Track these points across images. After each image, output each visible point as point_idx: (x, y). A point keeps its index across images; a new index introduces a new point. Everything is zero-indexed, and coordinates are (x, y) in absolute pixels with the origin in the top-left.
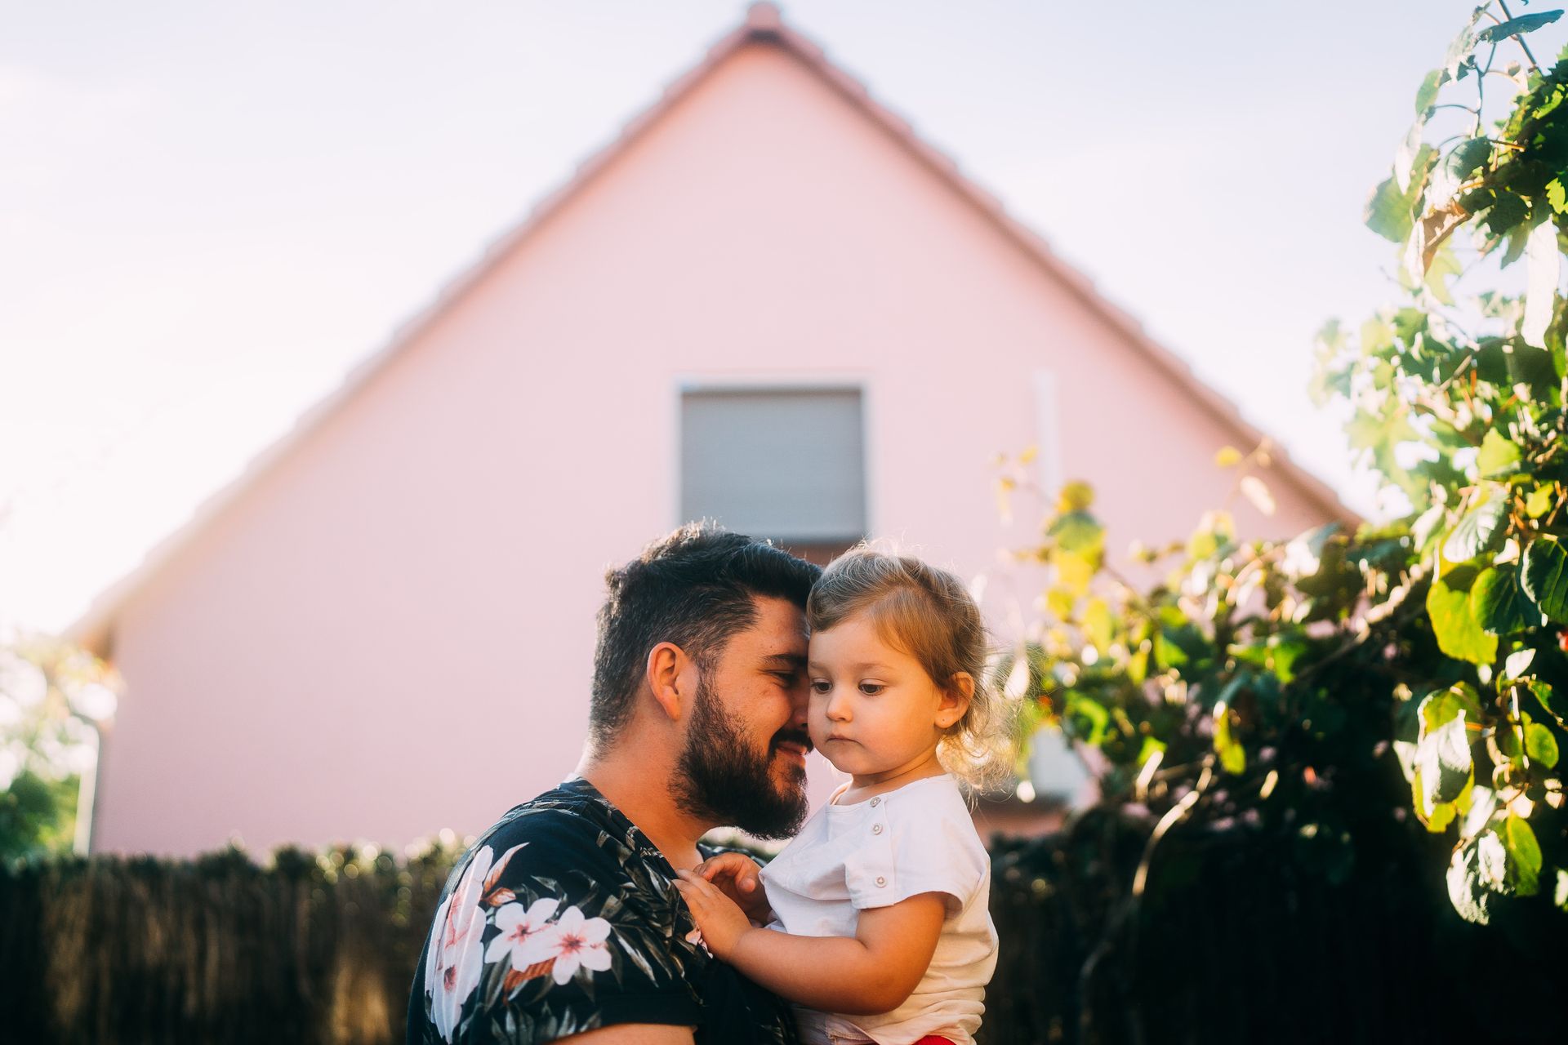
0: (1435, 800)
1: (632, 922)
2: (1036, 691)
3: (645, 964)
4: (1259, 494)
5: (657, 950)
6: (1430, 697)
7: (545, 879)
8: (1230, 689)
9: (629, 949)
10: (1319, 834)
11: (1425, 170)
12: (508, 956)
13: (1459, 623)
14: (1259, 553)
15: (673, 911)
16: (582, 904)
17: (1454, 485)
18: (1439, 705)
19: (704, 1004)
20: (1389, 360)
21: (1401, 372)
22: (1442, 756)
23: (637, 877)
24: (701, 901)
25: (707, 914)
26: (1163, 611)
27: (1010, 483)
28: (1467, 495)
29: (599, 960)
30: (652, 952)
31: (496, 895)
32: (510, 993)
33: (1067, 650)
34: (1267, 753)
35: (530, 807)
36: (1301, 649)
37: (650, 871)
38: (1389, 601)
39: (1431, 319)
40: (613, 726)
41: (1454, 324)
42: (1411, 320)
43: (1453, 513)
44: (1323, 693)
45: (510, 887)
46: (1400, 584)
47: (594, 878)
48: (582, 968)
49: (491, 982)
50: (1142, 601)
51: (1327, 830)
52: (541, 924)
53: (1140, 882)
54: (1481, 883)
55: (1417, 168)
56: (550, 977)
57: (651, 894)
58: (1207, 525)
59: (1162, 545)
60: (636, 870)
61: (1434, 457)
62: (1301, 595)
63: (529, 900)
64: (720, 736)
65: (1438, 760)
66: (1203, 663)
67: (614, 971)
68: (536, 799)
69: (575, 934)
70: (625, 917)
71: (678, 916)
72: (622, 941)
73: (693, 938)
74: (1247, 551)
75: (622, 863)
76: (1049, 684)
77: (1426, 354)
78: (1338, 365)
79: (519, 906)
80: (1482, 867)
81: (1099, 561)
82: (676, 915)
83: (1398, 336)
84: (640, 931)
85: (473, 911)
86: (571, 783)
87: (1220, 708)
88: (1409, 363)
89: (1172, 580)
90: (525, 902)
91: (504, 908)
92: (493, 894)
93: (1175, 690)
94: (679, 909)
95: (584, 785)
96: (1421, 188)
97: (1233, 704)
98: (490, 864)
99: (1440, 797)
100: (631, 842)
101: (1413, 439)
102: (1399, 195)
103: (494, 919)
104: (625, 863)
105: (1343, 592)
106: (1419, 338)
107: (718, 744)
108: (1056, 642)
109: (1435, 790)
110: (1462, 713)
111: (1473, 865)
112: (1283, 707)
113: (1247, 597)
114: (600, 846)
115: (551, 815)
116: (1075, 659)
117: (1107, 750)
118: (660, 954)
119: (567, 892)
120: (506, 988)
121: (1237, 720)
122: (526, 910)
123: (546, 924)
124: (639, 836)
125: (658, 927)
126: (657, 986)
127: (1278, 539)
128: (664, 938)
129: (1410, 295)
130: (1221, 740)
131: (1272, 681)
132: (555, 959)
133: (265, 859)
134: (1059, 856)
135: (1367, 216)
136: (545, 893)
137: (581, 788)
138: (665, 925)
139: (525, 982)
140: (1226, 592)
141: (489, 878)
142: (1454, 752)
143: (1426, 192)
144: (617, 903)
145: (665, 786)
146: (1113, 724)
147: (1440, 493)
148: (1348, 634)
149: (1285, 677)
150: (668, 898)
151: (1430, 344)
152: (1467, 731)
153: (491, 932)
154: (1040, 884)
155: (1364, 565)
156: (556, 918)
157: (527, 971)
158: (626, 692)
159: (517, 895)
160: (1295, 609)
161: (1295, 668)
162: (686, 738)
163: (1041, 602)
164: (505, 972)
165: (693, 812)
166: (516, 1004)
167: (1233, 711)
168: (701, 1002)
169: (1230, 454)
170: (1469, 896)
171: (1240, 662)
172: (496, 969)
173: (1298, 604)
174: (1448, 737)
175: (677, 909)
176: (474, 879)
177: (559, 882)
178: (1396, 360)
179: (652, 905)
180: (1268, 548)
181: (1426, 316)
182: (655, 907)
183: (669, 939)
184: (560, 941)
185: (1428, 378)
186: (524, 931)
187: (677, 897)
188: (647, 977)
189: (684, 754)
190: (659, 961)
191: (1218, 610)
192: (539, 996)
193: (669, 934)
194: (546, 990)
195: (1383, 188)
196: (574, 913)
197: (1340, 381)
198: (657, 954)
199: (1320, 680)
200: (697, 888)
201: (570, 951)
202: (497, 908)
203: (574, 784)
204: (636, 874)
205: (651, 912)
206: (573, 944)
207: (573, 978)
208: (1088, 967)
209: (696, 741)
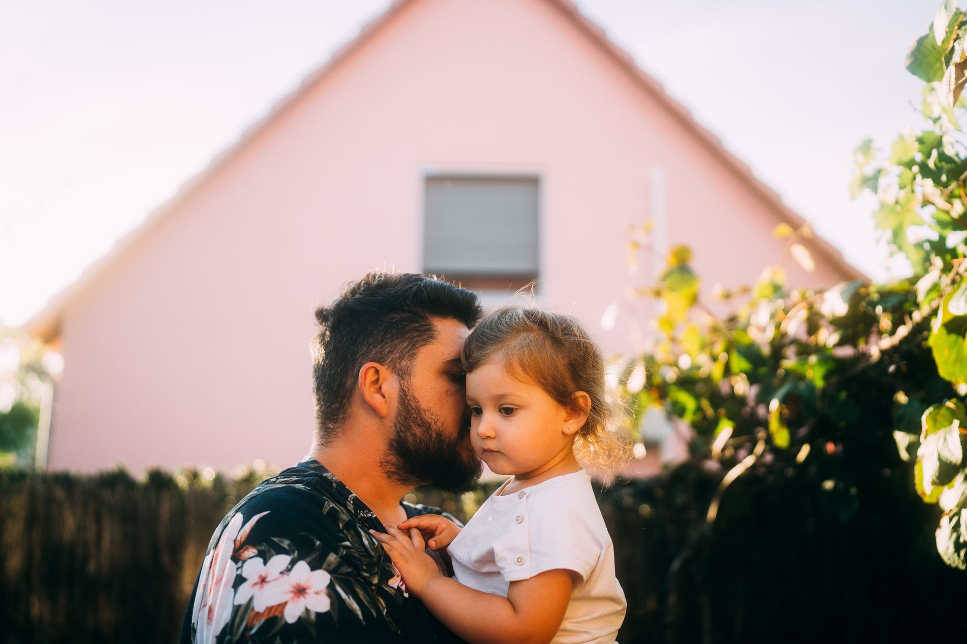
0: (934, 483)
1: (347, 574)
2: (650, 385)
3: (355, 606)
4: (803, 257)
5: (365, 595)
6: (931, 409)
7: (281, 539)
8: (782, 391)
9: (344, 595)
10: (835, 488)
11: (956, 27)
12: (251, 599)
13: (953, 357)
14: (804, 298)
15: (378, 564)
16: (309, 559)
17: (948, 257)
18: (937, 414)
19: (401, 633)
20: (910, 168)
21: (919, 177)
22: (941, 453)
23: (352, 537)
24: (403, 552)
25: (407, 561)
26: (737, 335)
27: (636, 245)
28: (958, 265)
29: (320, 604)
30: (361, 597)
31: (243, 551)
32: (251, 629)
33: (671, 358)
34: (803, 431)
35: (274, 482)
36: (831, 365)
37: (362, 533)
38: (895, 335)
39: (945, 140)
40: (335, 423)
41: (961, 144)
42: (930, 140)
43: (947, 276)
44: (843, 395)
45: (254, 545)
46: (904, 323)
47: (319, 540)
48: (307, 611)
49: (237, 620)
50: (722, 326)
51: (841, 485)
52: (276, 574)
53: (712, 512)
54: (961, 540)
55: (950, 26)
56: (283, 617)
57: (363, 550)
58: (766, 276)
59: (735, 288)
60: (352, 532)
61: (935, 237)
62: (831, 328)
63: (268, 556)
64: (420, 426)
65: (937, 454)
66: (763, 370)
67: (332, 613)
68: (280, 475)
69: (303, 583)
70: (341, 570)
71: (383, 567)
72: (339, 589)
73: (395, 583)
74: (795, 296)
75: (341, 526)
76: (657, 380)
77: (939, 164)
78: (869, 171)
79: (260, 560)
80: (963, 529)
81: (695, 300)
82: (381, 566)
83: (919, 151)
84: (353, 580)
85: (226, 563)
86: (305, 463)
87: (775, 404)
88: (925, 171)
89: (742, 312)
90: (265, 556)
91: (249, 562)
92: (241, 551)
93: (742, 386)
94: (383, 562)
95: (315, 463)
96: (952, 41)
97: (784, 401)
98: (240, 527)
99: (938, 481)
100: (351, 507)
101: (920, 223)
102: (934, 47)
103: (242, 570)
104: (344, 526)
105: (861, 327)
106: (935, 153)
107: (418, 432)
108: (661, 354)
109: (935, 476)
110: (956, 423)
111: (956, 528)
112: (819, 405)
113: (795, 326)
114: (325, 513)
115: (289, 490)
116: (675, 364)
117: (695, 426)
118: (368, 598)
119: (297, 550)
120: (249, 625)
121: (786, 411)
122: (265, 563)
123: (281, 575)
124: (356, 501)
125: (367, 577)
126: (364, 623)
127: (817, 288)
128: (371, 584)
129: (930, 122)
130: (774, 425)
131: (811, 387)
132: (286, 603)
133: (140, 476)
134: (659, 493)
135: (908, 63)
136: (280, 551)
137: (312, 465)
138: (372, 575)
139: (263, 620)
140: (780, 324)
141: (239, 538)
142: (950, 450)
143: (956, 44)
144: (336, 558)
145: (378, 464)
146: (699, 409)
147: (938, 262)
148: (865, 356)
149: (819, 383)
150: (375, 554)
151: (942, 157)
152: (961, 436)
153: (239, 580)
154: (645, 509)
155: (879, 309)
156: (289, 570)
157: (265, 611)
158: (343, 398)
159: (259, 551)
160: (828, 337)
161: (826, 377)
162: (393, 428)
163: (654, 324)
164: (249, 612)
165: (399, 480)
166: (255, 638)
167: (784, 406)
168: (399, 632)
169: (784, 230)
170: (952, 549)
171: (788, 373)
172: (242, 610)
173: (830, 335)
174: (945, 439)
175: (381, 561)
176: (228, 539)
177: (291, 541)
178: (916, 169)
179: (363, 559)
180: (810, 294)
181: (941, 137)
182: (365, 560)
183: (375, 585)
184: (291, 589)
185: (937, 182)
186: (263, 580)
187: (382, 552)
188: (356, 616)
189: (392, 440)
190: (367, 604)
191: (774, 336)
192: (273, 632)
193: (375, 581)
194: (278, 627)
195: (921, 41)
196: (302, 566)
197: (872, 182)
198: (365, 597)
199: (842, 386)
200: (400, 542)
201: (298, 597)
202: (244, 562)
203: (307, 463)
204: (351, 534)
205: (362, 564)
206: (300, 591)
207: (300, 619)
208: (676, 565)
209: (401, 431)
